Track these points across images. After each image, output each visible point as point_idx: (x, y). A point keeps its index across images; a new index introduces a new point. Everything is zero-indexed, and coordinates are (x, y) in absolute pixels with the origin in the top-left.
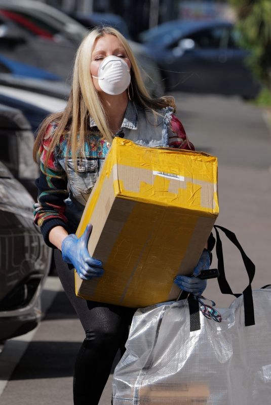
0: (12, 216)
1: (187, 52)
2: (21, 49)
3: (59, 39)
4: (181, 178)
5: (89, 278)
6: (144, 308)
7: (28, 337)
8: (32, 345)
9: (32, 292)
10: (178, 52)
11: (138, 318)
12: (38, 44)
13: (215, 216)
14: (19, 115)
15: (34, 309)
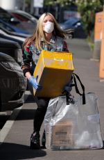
0: (15, 73)
1: (79, 26)
2: (18, 25)
3: (29, 22)
4: (62, 60)
5: (38, 90)
6: (53, 98)
7: (20, 108)
8: (22, 110)
9: (21, 95)
10: (76, 26)
11: (51, 101)
12: (23, 23)
13: (73, 71)
14: (17, 44)
15: (22, 100)
